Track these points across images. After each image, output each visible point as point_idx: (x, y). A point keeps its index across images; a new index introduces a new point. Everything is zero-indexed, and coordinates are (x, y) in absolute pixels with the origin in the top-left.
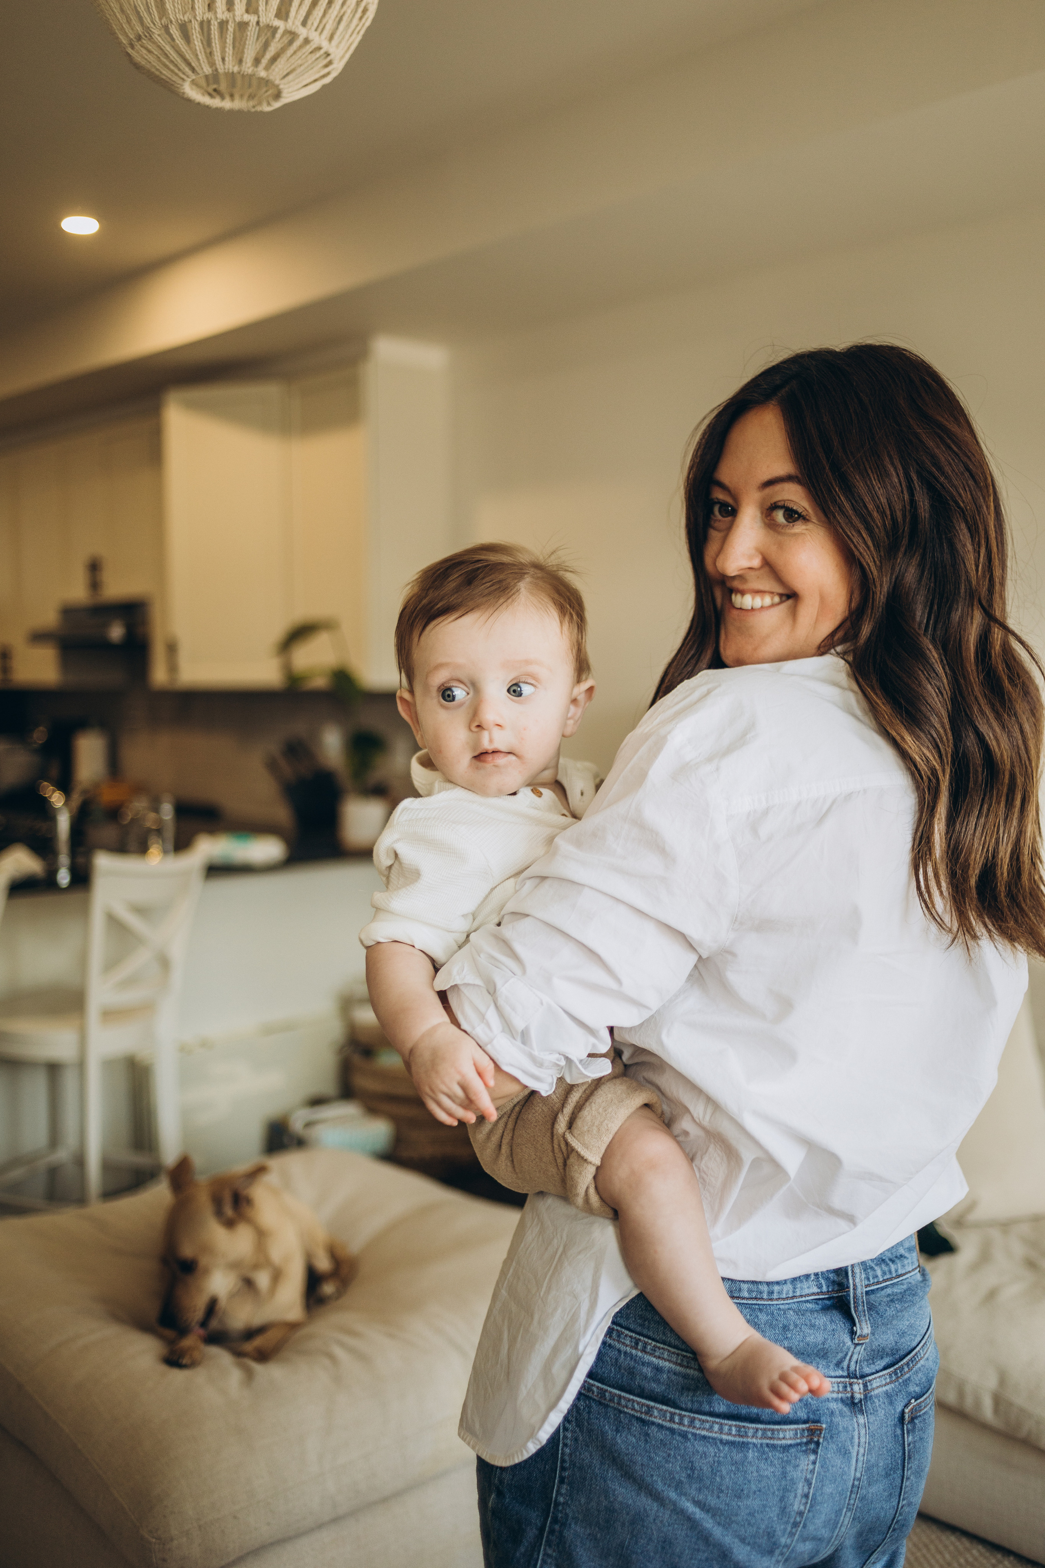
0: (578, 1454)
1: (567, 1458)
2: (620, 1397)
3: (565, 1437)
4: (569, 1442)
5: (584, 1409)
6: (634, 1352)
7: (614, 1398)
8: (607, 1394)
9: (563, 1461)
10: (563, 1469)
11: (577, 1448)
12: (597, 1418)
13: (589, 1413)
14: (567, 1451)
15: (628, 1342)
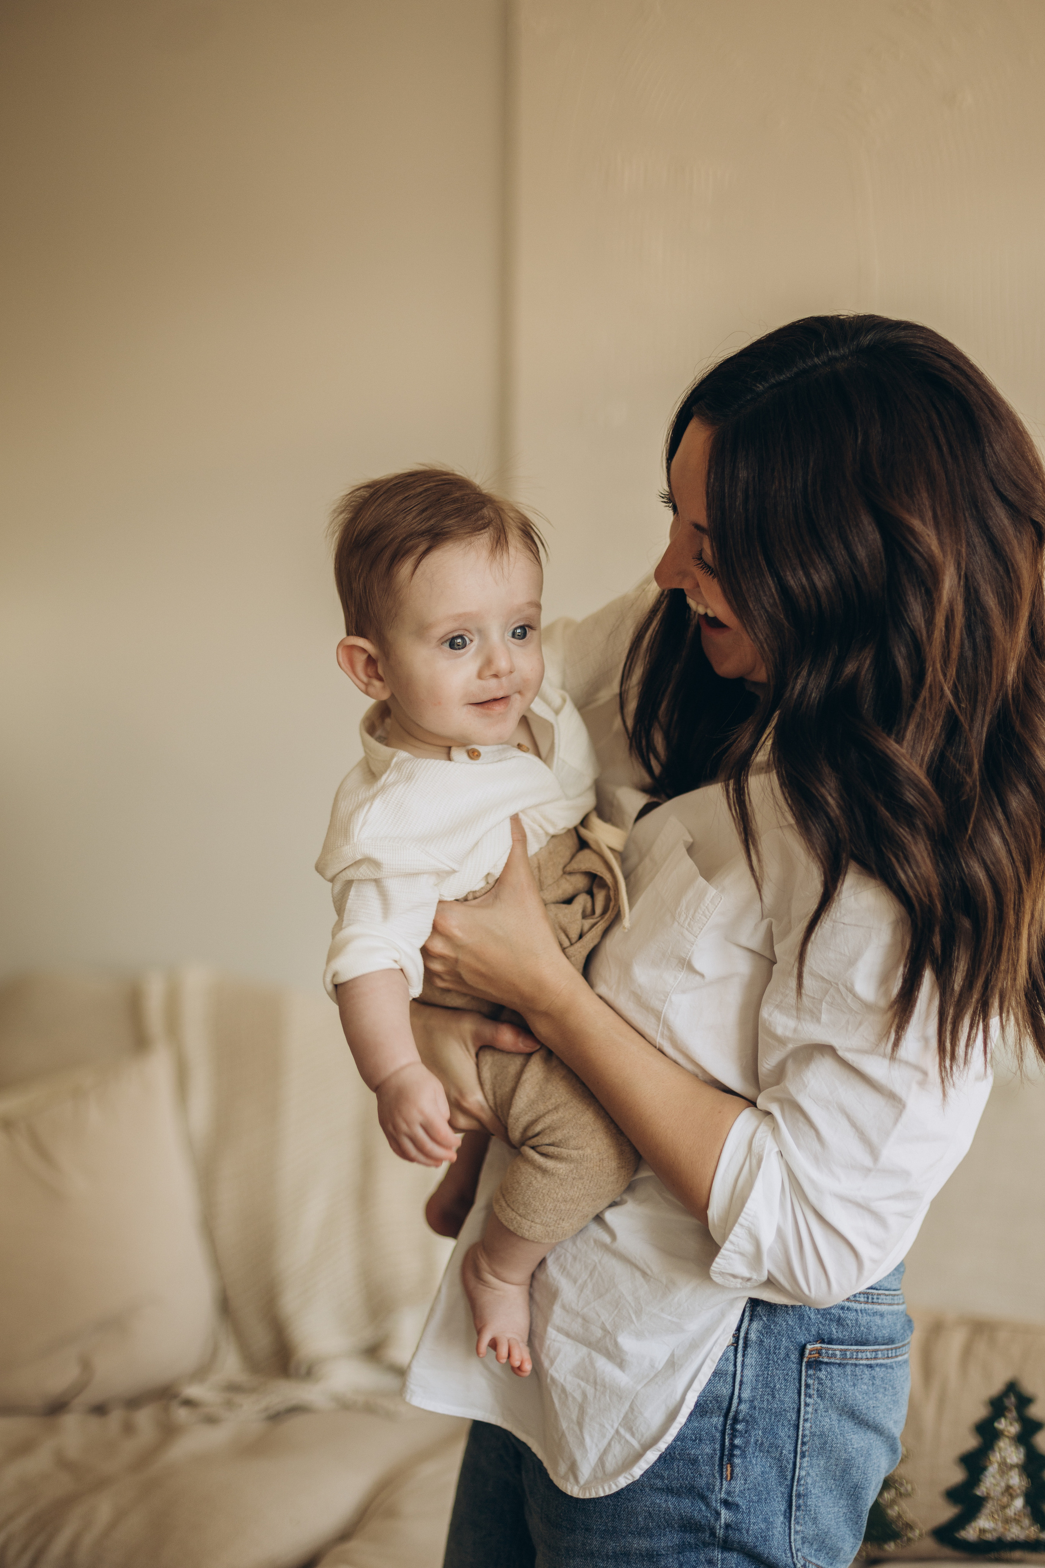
0: (818, 1423)
1: (807, 1432)
2: (857, 1351)
3: (806, 1413)
4: (809, 1416)
5: (826, 1377)
6: (867, 1306)
7: (853, 1355)
8: (848, 1353)
9: (804, 1436)
10: (803, 1444)
11: (817, 1418)
12: (839, 1381)
13: (831, 1379)
14: (808, 1425)
15: (862, 1299)
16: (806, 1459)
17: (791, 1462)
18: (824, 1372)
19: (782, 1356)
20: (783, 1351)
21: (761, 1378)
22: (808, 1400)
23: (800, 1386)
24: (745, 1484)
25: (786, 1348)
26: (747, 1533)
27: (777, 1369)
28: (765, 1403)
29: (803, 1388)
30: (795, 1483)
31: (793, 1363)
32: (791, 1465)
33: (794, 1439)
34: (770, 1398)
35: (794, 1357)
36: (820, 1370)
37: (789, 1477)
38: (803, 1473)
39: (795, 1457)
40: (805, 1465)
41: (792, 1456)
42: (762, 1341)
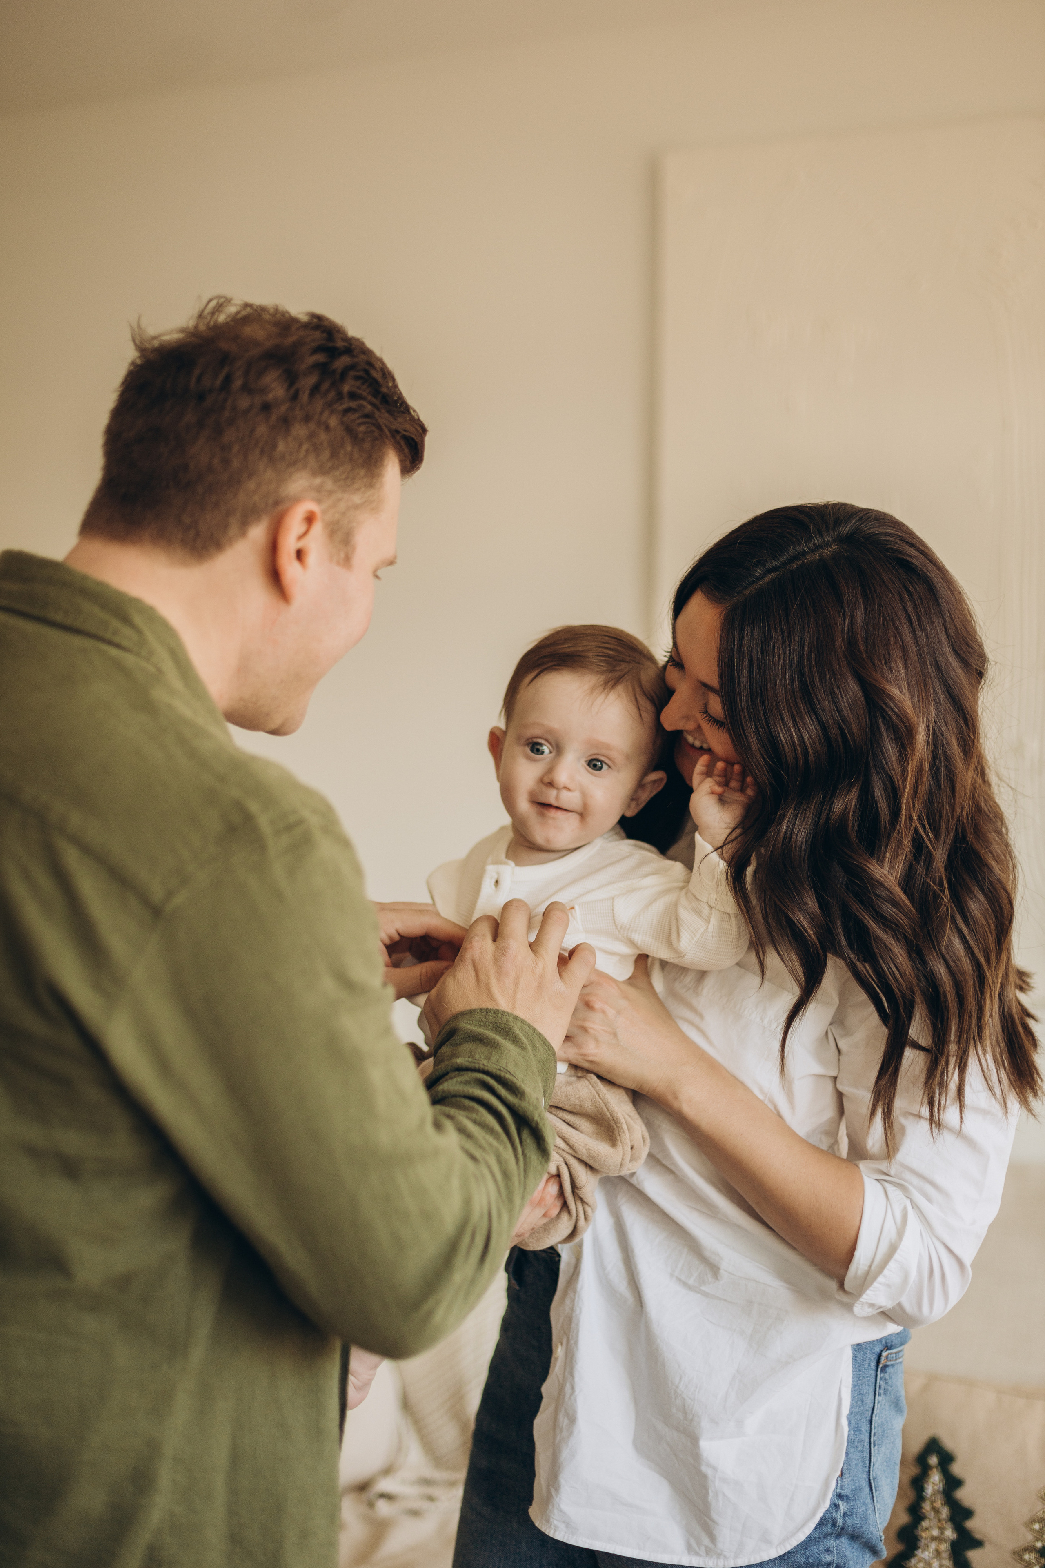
16: (876, 1447)
17: (868, 1451)
18: (888, 1374)
19: (866, 1366)
20: (867, 1362)
21: (857, 1388)
22: (880, 1398)
23: (875, 1388)
24: (849, 1476)
25: (870, 1359)
26: (856, 1516)
27: (864, 1378)
28: (858, 1408)
29: (877, 1389)
30: (871, 1469)
31: (872, 1370)
32: (868, 1455)
33: (869, 1432)
34: (859, 1403)
35: (873, 1365)
36: (886, 1372)
37: (868, 1465)
38: (875, 1459)
39: (870, 1446)
40: (876, 1452)
41: (868, 1446)
42: (856, 1357)
